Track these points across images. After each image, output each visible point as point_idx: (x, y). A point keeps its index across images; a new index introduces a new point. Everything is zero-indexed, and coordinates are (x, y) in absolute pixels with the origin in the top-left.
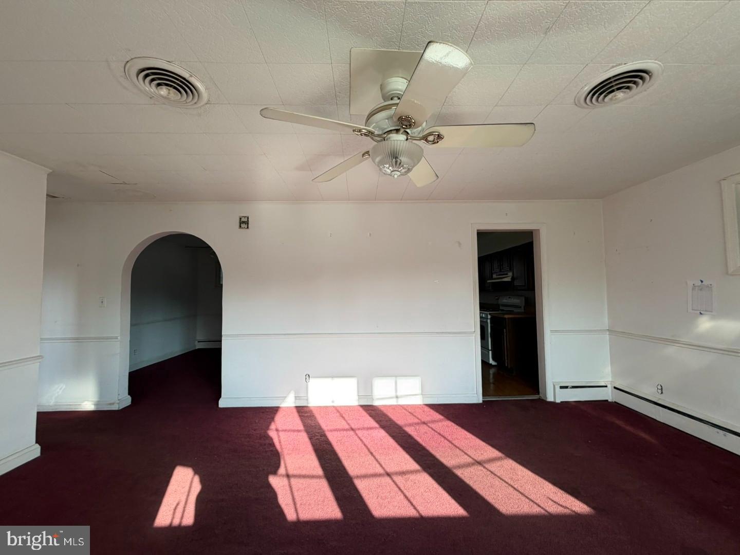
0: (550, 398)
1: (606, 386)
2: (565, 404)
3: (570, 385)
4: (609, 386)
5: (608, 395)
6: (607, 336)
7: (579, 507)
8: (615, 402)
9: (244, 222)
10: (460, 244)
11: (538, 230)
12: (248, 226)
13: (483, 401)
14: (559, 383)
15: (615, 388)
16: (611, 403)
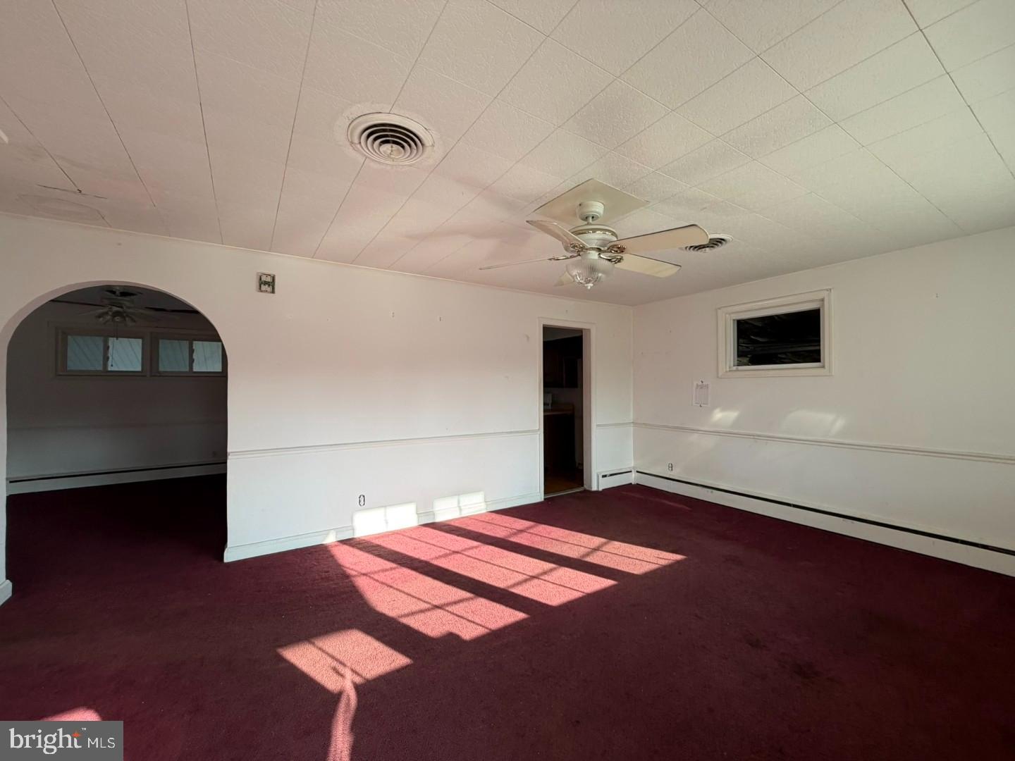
0: (594, 488)
1: (631, 472)
2: (606, 491)
3: (608, 473)
4: (633, 470)
5: (633, 479)
6: (631, 429)
7: (679, 557)
8: (637, 484)
9: (266, 283)
10: (528, 338)
11: (589, 330)
12: (273, 288)
13: (545, 499)
14: (601, 473)
15: (638, 472)
16: (635, 485)
